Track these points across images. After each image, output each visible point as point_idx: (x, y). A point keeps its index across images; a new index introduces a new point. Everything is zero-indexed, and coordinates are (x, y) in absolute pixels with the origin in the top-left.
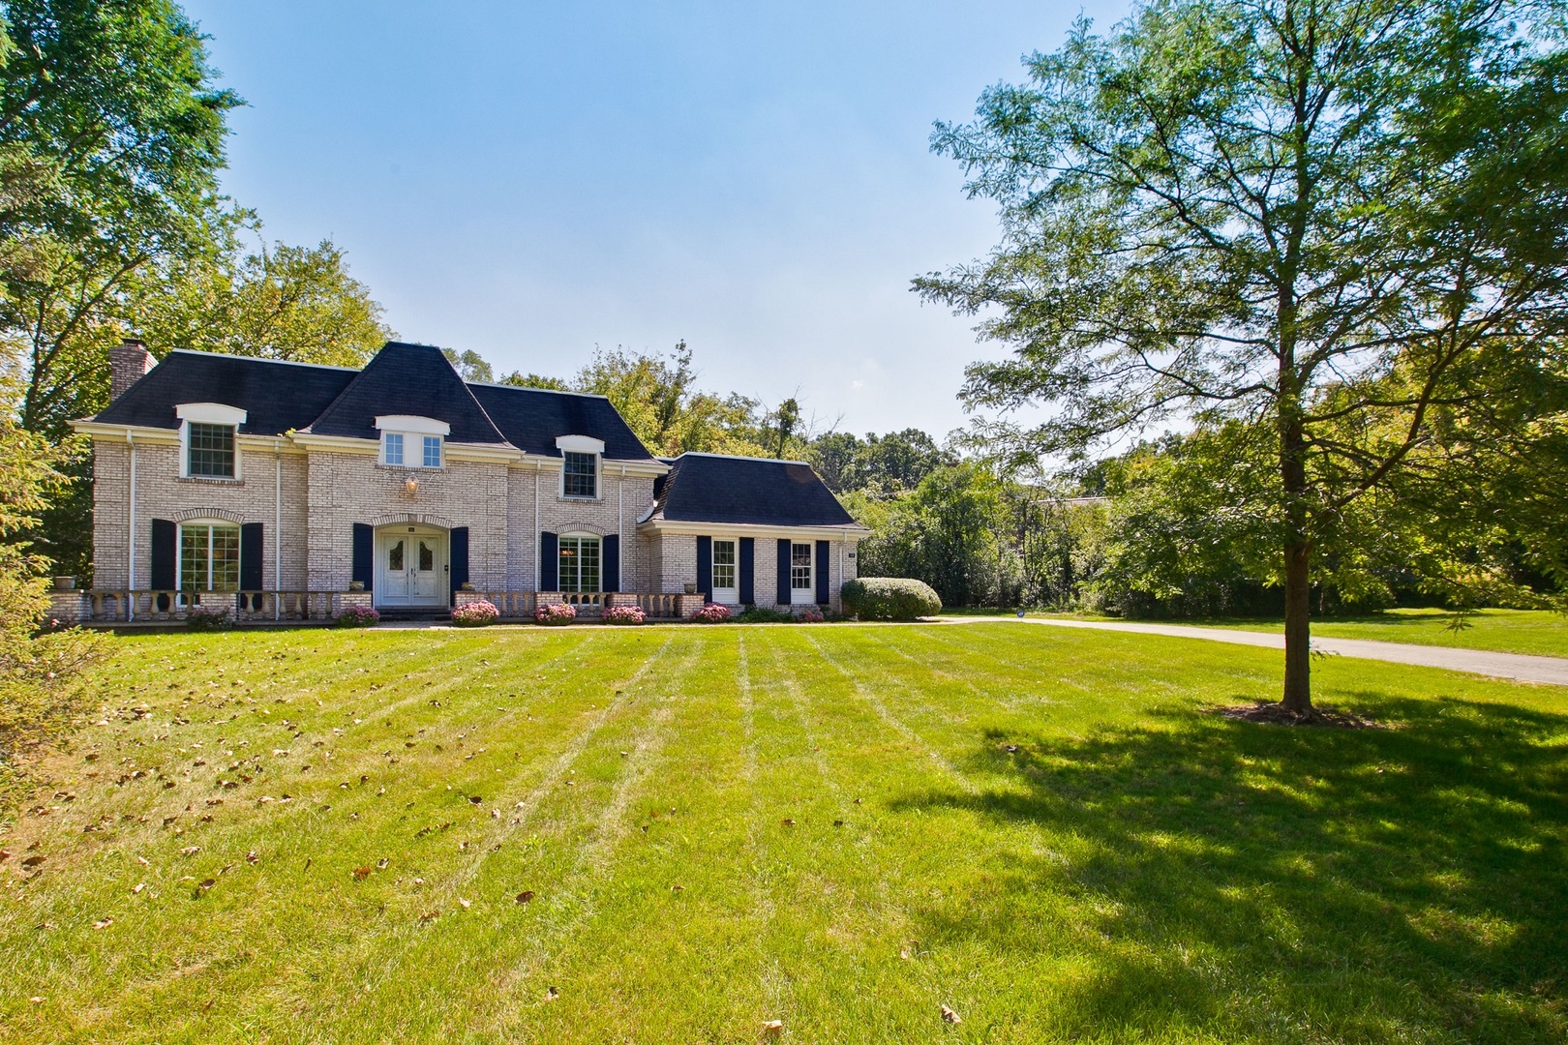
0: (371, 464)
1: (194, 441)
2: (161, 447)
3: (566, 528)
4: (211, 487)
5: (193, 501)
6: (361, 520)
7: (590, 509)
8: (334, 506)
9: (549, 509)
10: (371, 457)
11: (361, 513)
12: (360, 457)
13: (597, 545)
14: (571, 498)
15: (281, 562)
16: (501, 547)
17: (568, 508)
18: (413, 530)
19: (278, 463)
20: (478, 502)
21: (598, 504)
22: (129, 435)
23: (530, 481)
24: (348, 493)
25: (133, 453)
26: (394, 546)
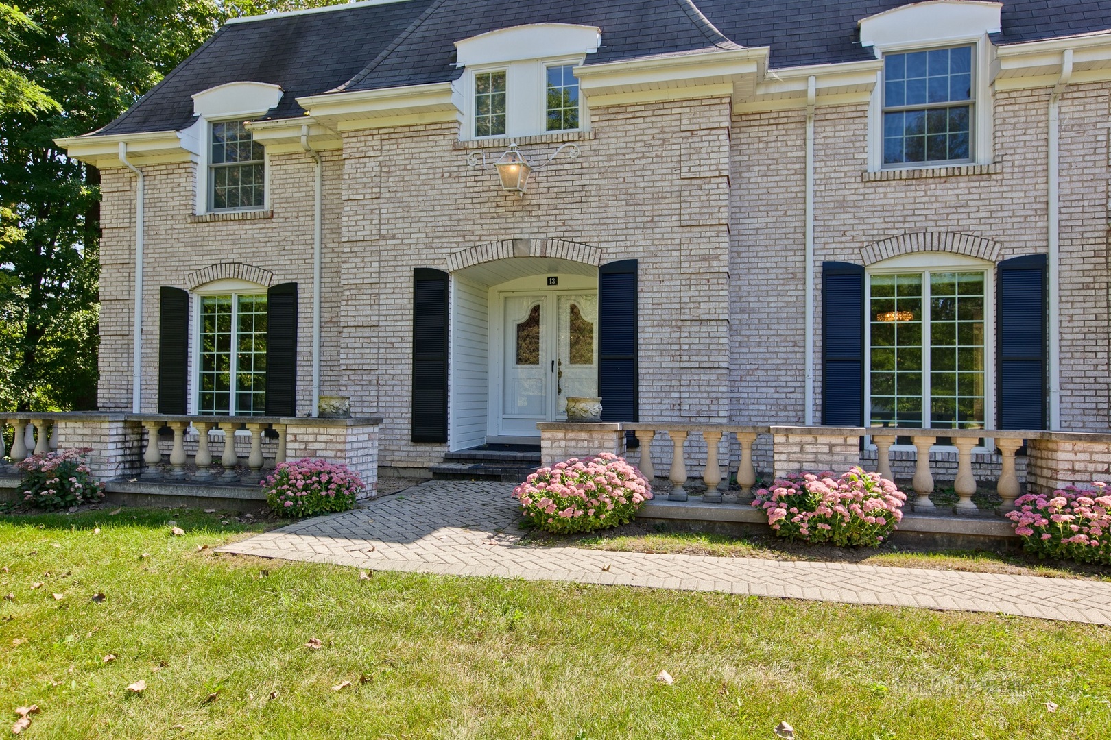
0: (445, 143)
1: (217, 152)
2: (172, 168)
3: (887, 250)
4: (233, 227)
5: (209, 253)
6: (428, 261)
7: (958, 190)
8: (384, 238)
9: (842, 205)
10: (448, 127)
11: (429, 246)
12: (428, 130)
13: (978, 287)
14: (904, 169)
15: (321, 353)
16: (717, 301)
17: (894, 194)
18: (552, 281)
19: (318, 170)
20: (660, 197)
21: (982, 174)
22: (121, 150)
23: (793, 140)
24: (406, 208)
25: (139, 184)
26: (523, 315)
